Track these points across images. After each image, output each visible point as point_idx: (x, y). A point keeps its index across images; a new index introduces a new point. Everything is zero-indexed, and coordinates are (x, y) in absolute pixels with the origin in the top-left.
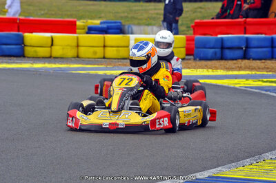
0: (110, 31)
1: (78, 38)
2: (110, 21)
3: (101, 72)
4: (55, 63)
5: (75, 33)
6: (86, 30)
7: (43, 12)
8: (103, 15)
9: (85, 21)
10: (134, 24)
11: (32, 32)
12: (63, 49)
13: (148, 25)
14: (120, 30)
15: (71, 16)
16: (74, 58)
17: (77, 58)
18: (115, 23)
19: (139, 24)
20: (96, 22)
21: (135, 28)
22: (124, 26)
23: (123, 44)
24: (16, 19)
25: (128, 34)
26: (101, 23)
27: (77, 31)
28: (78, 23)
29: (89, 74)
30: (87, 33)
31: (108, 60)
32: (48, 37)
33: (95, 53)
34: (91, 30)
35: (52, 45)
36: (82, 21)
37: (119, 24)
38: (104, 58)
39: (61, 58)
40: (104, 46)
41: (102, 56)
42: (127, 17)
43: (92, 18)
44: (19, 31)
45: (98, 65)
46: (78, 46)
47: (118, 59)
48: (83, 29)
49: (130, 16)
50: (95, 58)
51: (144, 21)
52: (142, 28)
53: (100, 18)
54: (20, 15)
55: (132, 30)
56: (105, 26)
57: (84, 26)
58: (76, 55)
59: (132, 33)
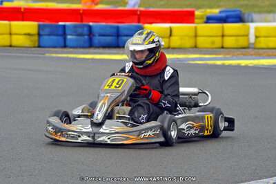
0: (229, 20)
1: (196, 28)
2: (230, 9)
3: (219, 63)
4: (173, 54)
5: (193, 22)
6: (205, 19)
7: (162, 3)
8: (222, 4)
9: (203, 10)
10: (255, 12)
11: (151, 23)
12: (182, 39)
13: (270, 12)
14: (239, 19)
15: (189, 6)
16: (192, 48)
17: (195, 48)
18: (234, 11)
19: (260, 12)
20: (215, 12)
21: (255, 16)
22: (244, 14)
23: (242, 33)
24: (137, 11)
25: (248, 22)
26: (220, 12)
27: (196, 21)
28: (197, 13)
29: (207, 65)
30: (206, 22)
31: (227, 50)
32: (167, 28)
33: (213, 43)
34: (209, 20)
35: (171, 35)
36: (200, 10)
37: (238, 13)
38: (222, 47)
39: (180, 48)
40: (223, 36)
41: (220, 46)
42: (247, 5)
43: (211, 7)
44: (139, 22)
45: (216, 54)
46: (196, 36)
47: (237, 48)
48: (202, 18)
49: (250, 3)
50: (213, 48)
51: (265, 9)
52: (263, 16)
53: (219, 7)
54: (140, 6)
55: (252, 18)
56: (224, 15)
57: (202, 16)
58: (193, 45)
59: (252, 21)
